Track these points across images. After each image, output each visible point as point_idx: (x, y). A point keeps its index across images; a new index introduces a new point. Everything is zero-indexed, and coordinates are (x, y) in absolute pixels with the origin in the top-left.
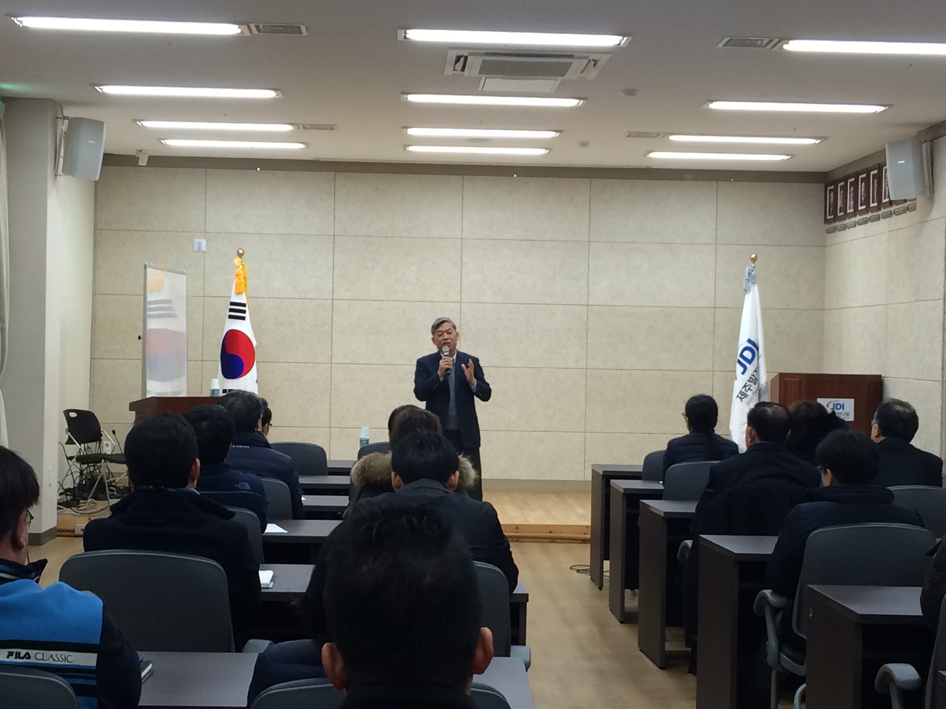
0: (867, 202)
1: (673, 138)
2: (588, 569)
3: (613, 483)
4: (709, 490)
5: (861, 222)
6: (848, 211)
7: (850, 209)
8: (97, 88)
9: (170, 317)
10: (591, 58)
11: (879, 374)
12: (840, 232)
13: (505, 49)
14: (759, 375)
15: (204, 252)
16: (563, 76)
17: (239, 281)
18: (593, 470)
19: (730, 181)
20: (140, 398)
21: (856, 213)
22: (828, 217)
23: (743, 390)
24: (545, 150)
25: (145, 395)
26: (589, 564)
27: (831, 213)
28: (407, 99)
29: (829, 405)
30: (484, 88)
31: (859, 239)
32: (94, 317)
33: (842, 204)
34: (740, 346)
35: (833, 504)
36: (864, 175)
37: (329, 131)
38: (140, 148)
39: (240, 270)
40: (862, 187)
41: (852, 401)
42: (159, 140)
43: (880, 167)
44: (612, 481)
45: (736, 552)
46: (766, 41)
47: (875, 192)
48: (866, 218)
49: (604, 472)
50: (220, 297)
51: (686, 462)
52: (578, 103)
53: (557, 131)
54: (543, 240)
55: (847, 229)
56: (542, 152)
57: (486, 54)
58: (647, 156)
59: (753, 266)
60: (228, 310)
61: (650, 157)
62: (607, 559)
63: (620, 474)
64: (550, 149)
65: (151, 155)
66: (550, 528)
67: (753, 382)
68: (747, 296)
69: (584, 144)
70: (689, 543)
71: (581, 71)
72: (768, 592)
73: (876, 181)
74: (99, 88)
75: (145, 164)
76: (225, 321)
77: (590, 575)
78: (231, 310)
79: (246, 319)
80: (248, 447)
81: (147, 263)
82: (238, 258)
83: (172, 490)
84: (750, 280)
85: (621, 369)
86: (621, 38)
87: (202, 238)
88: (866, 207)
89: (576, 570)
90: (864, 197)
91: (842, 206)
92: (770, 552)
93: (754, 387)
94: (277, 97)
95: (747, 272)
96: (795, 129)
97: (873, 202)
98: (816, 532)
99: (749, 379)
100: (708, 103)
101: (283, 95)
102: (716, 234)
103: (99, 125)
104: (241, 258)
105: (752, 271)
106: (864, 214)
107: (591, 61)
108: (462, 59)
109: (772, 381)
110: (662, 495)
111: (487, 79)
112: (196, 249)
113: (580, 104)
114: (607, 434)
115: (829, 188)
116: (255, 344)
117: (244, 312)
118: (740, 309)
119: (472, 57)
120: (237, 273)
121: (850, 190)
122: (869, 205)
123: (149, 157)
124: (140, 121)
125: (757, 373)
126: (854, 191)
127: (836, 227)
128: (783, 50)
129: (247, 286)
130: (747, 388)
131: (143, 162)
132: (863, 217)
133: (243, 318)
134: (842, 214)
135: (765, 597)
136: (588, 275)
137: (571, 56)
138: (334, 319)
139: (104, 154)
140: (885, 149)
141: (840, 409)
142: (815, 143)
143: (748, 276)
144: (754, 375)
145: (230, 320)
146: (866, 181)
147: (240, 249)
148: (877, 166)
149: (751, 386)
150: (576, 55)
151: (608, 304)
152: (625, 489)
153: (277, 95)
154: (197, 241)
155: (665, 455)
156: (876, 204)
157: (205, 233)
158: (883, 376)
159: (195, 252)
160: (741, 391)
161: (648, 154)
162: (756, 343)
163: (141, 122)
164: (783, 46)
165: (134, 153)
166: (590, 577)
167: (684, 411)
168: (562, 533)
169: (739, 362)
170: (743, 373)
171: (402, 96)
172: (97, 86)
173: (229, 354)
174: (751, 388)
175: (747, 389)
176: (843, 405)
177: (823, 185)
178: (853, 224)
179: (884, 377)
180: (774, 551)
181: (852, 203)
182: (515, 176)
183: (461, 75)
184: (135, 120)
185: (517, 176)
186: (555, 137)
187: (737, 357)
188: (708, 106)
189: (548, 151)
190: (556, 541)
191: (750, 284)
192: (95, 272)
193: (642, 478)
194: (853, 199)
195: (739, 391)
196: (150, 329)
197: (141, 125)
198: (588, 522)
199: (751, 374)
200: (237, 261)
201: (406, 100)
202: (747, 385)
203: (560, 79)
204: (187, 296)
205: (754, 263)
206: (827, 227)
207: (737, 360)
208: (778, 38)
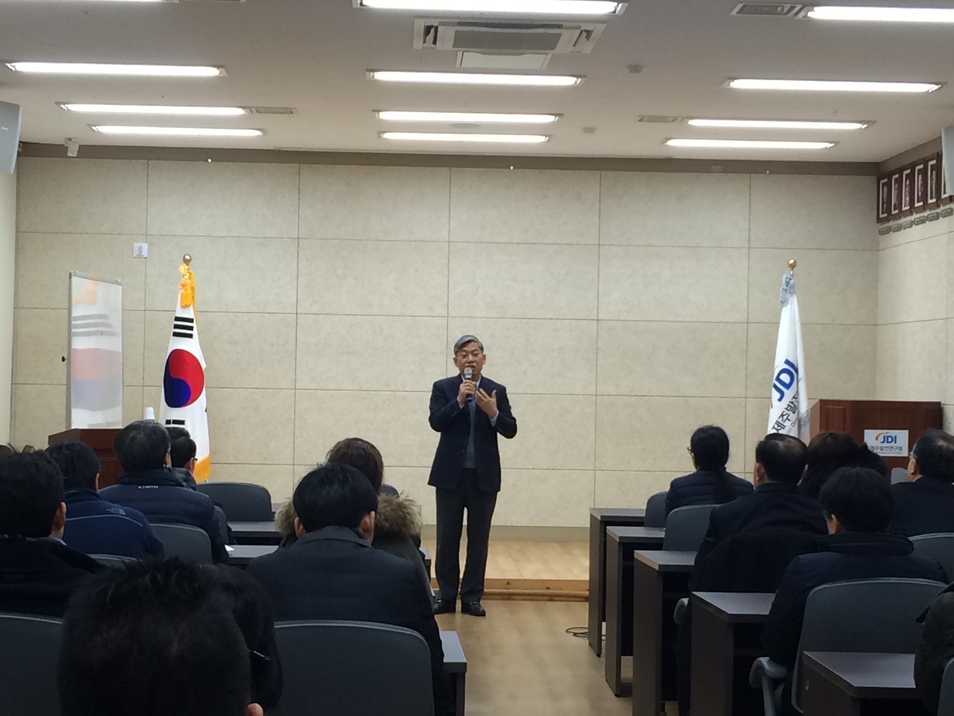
0: (924, 198)
1: (692, 122)
2: (586, 632)
3: (609, 530)
4: (710, 539)
5: (918, 221)
6: (904, 209)
7: (905, 206)
8: (9, 65)
9: (102, 334)
10: (583, 29)
11: (939, 401)
12: (896, 233)
13: (481, 18)
14: (798, 402)
15: (146, 258)
16: (553, 48)
17: (185, 293)
18: (592, 516)
19: (765, 173)
20: (64, 430)
21: (912, 210)
22: (881, 216)
23: (780, 420)
24: (544, 137)
25: (70, 426)
26: (587, 626)
27: (884, 211)
28: (373, 76)
29: (879, 439)
30: (462, 64)
31: (916, 241)
32: (16, 334)
33: (896, 200)
34: (776, 367)
35: (838, 555)
36: (921, 166)
37: (287, 115)
38: (70, 136)
39: (186, 280)
40: (918, 180)
41: (906, 432)
42: (90, 126)
43: (939, 157)
44: (608, 527)
45: (729, 613)
46: (787, 7)
47: (934, 186)
48: (924, 216)
49: (602, 517)
50: (164, 311)
51: (689, 506)
52: (576, 82)
53: (556, 115)
54: (545, 244)
55: (902, 230)
56: (541, 139)
57: (460, 24)
58: (666, 144)
59: (792, 273)
60: (173, 326)
61: (669, 146)
62: (604, 621)
63: (617, 520)
64: (550, 136)
65: (81, 144)
66: (546, 584)
67: (791, 411)
68: (784, 309)
69: (590, 130)
70: (686, 601)
71: (573, 43)
72: (764, 661)
73: (934, 173)
74: (11, 65)
75: (75, 155)
76: (169, 339)
77: (589, 640)
78: (176, 327)
79: (194, 336)
80: (157, 487)
81: (72, 272)
82: (185, 265)
83: (32, 539)
84: (788, 290)
85: (637, 396)
86: (615, 4)
87: (144, 242)
88: (924, 203)
89: (573, 634)
90: (921, 190)
91: (897, 203)
92: (767, 613)
93: (793, 417)
94: (222, 75)
95: (784, 280)
96: (835, 112)
97: (931, 198)
98: (817, 589)
99: (787, 406)
100: (728, 81)
101: (228, 73)
102: (749, 236)
103: (15, 108)
104: (187, 265)
105: (790, 279)
106: (922, 212)
107: (584, 32)
108: (432, 30)
109: (812, 409)
110: (662, 544)
111: (465, 53)
112: (136, 255)
113: (578, 82)
114: (621, 472)
115: (882, 182)
116: (204, 366)
117: (191, 328)
118: (777, 324)
119: (442, 27)
120: (182, 282)
121: (906, 183)
122: (927, 201)
123: (80, 146)
124: (64, 104)
125: (797, 400)
126: (910, 184)
127: (891, 227)
128: (807, 18)
129: (195, 299)
130: (785, 417)
131: (72, 152)
132: (920, 216)
133: (190, 336)
134: (897, 211)
135: (761, 667)
136: (598, 285)
137: (560, 27)
138: (298, 336)
139: (20, 142)
140: (941, 137)
141: (891, 442)
142: (861, 128)
143: (785, 286)
144: (792, 403)
145: (175, 337)
146: (924, 172)
147: (188, 255)
148: (936, 156)
149: (789, 415)
150: (565, 24)
151: (621, 319)
152: (620, 538)
153: (220, 74)
154: (137, 245)
155: (667, 498)
156: (934, 200)
157: (146, 236)
158: (942, 403)
159: (135, 257)
160: (777, 421)
161: (666, 142)
162: (796, 365)
163: (66, 105)
164: (807, 14)
165: (60, 141)
166: (587, 642)
167: (689, 445)
168: (561, 589)
169: (775, 387)
170: (780, 400)
171: (367, 73)
172: (8, 63)
173: (173, 379)
174: (789, 418)
175: (784, 419)
176: (896, 437)
177: (875, 178)
178: (909, 224)
179: (944, 404)
180: (771, 611)
181: (908, 199)
182: (512, 168)
183: (432, 48)
184: (58, 103)
185: (514, 168)
186: (554, 122)
187: (772, 381)
188: (729, 85)
189: (547, 138)
190: (555, 598)
191: (788, 295)
192: (16, 282)
193: (644, 524)
194: (909, 194)
195: (775, 421)
196: (75, 349)
197: (66, 109)
198: (586, 577)
199: (789, 401)
200: (183, 268)
201: (373, 79)
202: (784, 414)
203: (551, 53)
204: (123, 310)
205: (792, 270)
206: (880, 227)
207: (773, 385)
208: (801, 4)
